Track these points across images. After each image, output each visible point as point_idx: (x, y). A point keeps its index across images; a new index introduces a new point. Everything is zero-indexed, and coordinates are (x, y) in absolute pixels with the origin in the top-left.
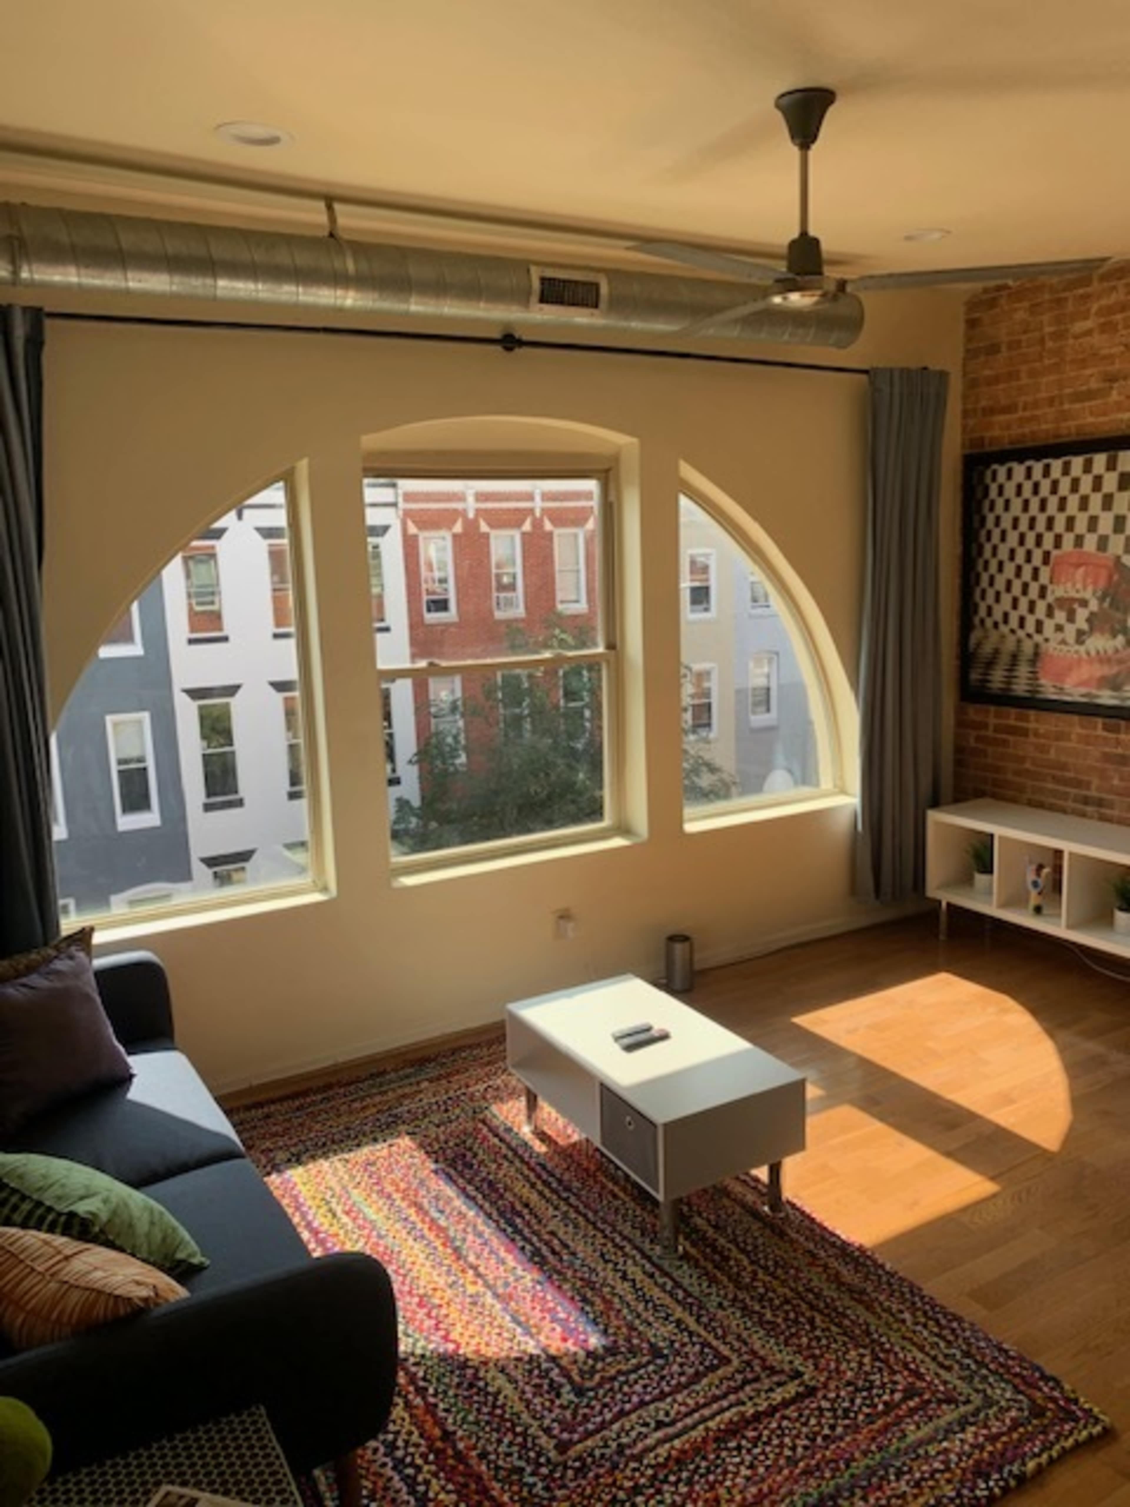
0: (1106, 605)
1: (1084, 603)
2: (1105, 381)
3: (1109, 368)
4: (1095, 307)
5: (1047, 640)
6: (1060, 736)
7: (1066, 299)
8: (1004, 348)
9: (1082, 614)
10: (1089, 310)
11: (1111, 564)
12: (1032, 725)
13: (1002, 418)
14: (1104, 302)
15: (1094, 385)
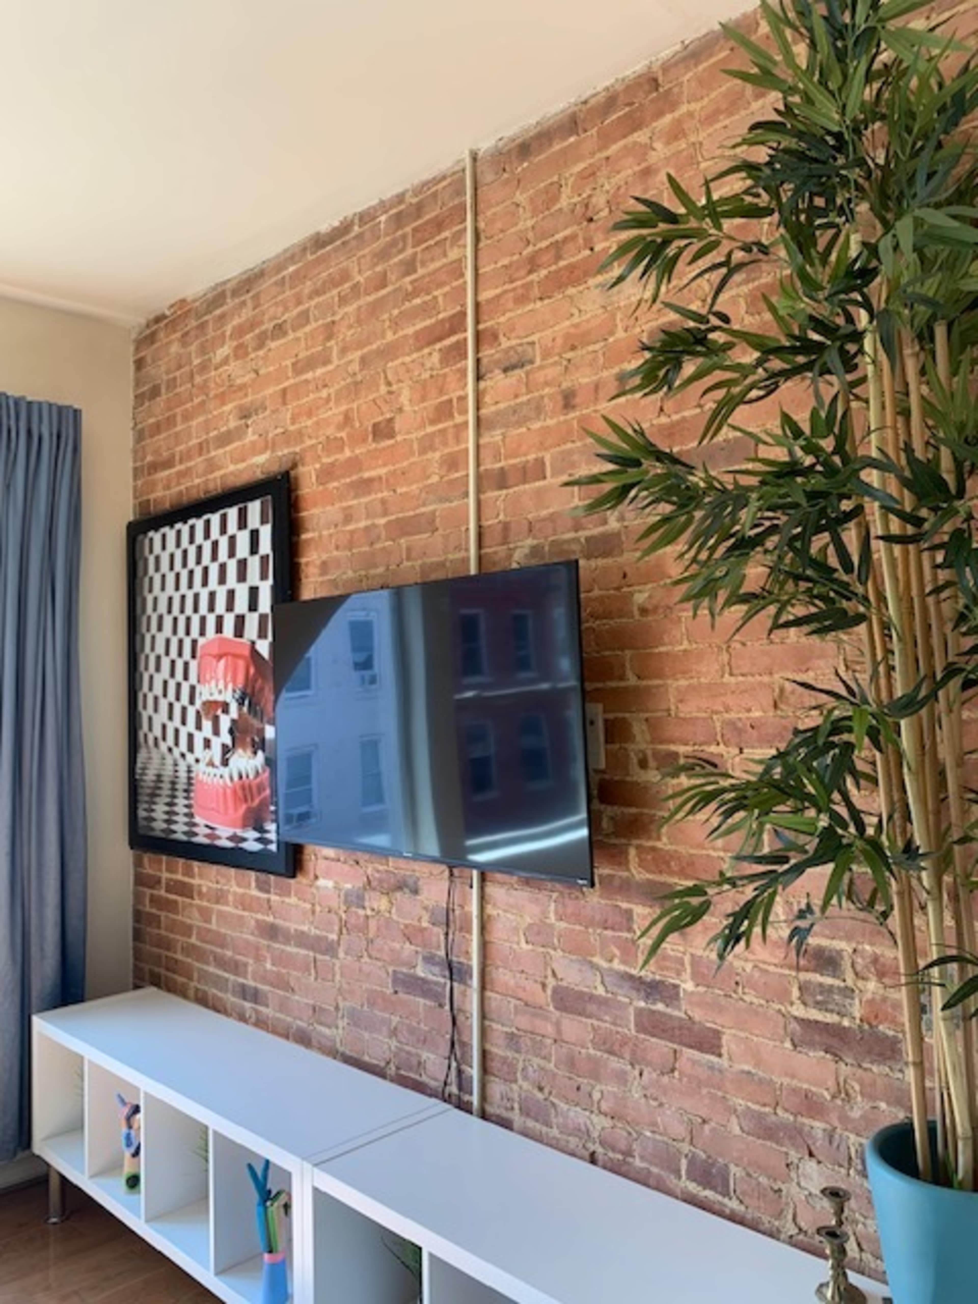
0: (245, 709)
1: (225, 708)
2: (241, 418)
3: (244, 401)
4: (228, 329)
5: (197, 761)
6: (220, 898)
7: (207, 321)
8: (163, 390)
9: (225, 723)
10: (223, 334)
11: (247, 652)
12: (196, 881)
13: (164, 474)
14: (236, 321)
15: (233, 423)
